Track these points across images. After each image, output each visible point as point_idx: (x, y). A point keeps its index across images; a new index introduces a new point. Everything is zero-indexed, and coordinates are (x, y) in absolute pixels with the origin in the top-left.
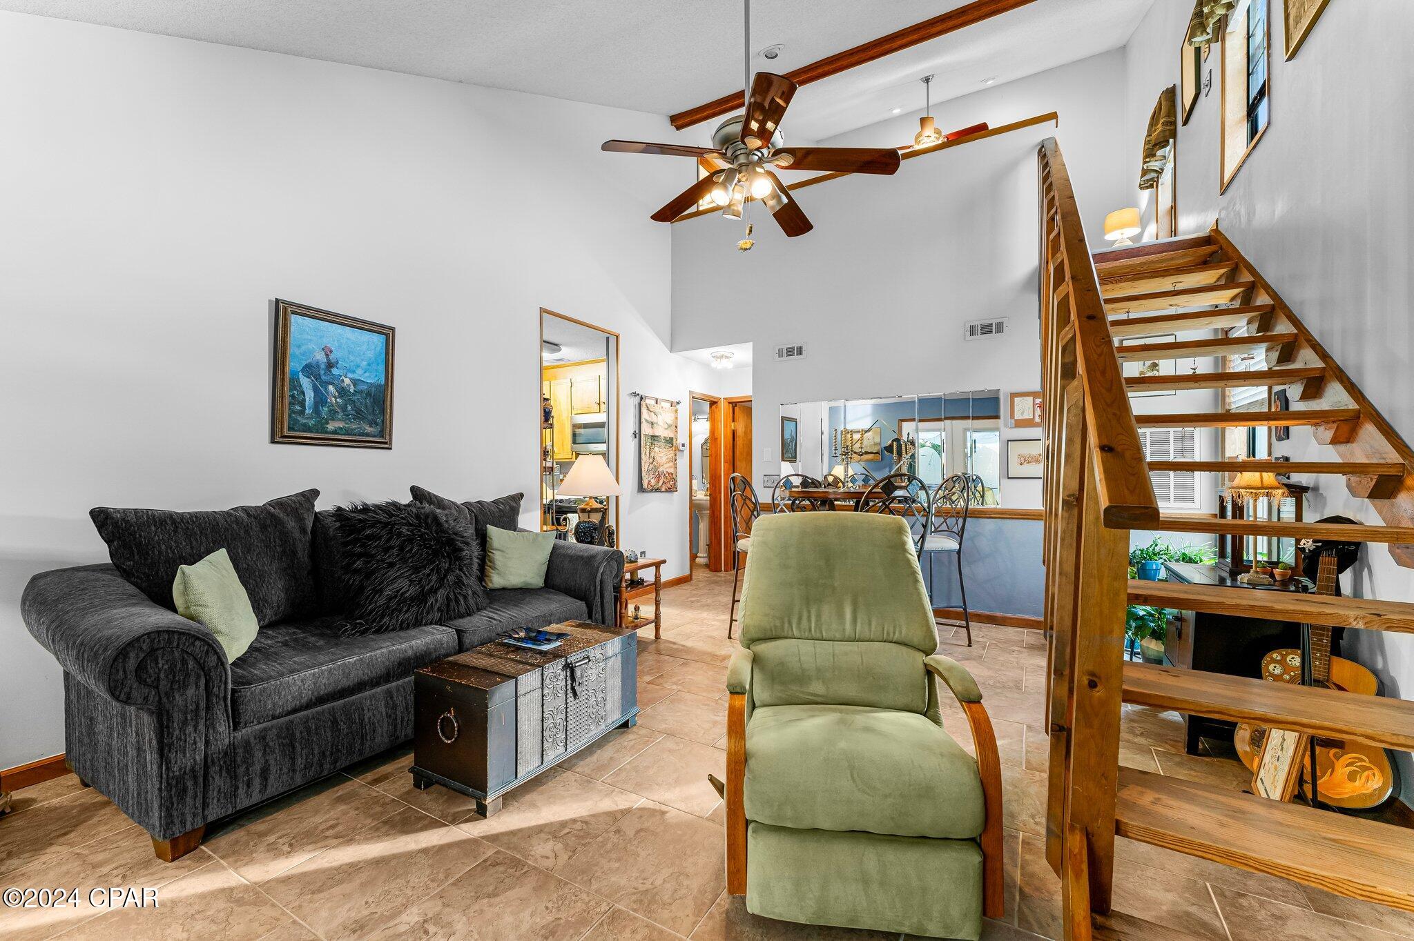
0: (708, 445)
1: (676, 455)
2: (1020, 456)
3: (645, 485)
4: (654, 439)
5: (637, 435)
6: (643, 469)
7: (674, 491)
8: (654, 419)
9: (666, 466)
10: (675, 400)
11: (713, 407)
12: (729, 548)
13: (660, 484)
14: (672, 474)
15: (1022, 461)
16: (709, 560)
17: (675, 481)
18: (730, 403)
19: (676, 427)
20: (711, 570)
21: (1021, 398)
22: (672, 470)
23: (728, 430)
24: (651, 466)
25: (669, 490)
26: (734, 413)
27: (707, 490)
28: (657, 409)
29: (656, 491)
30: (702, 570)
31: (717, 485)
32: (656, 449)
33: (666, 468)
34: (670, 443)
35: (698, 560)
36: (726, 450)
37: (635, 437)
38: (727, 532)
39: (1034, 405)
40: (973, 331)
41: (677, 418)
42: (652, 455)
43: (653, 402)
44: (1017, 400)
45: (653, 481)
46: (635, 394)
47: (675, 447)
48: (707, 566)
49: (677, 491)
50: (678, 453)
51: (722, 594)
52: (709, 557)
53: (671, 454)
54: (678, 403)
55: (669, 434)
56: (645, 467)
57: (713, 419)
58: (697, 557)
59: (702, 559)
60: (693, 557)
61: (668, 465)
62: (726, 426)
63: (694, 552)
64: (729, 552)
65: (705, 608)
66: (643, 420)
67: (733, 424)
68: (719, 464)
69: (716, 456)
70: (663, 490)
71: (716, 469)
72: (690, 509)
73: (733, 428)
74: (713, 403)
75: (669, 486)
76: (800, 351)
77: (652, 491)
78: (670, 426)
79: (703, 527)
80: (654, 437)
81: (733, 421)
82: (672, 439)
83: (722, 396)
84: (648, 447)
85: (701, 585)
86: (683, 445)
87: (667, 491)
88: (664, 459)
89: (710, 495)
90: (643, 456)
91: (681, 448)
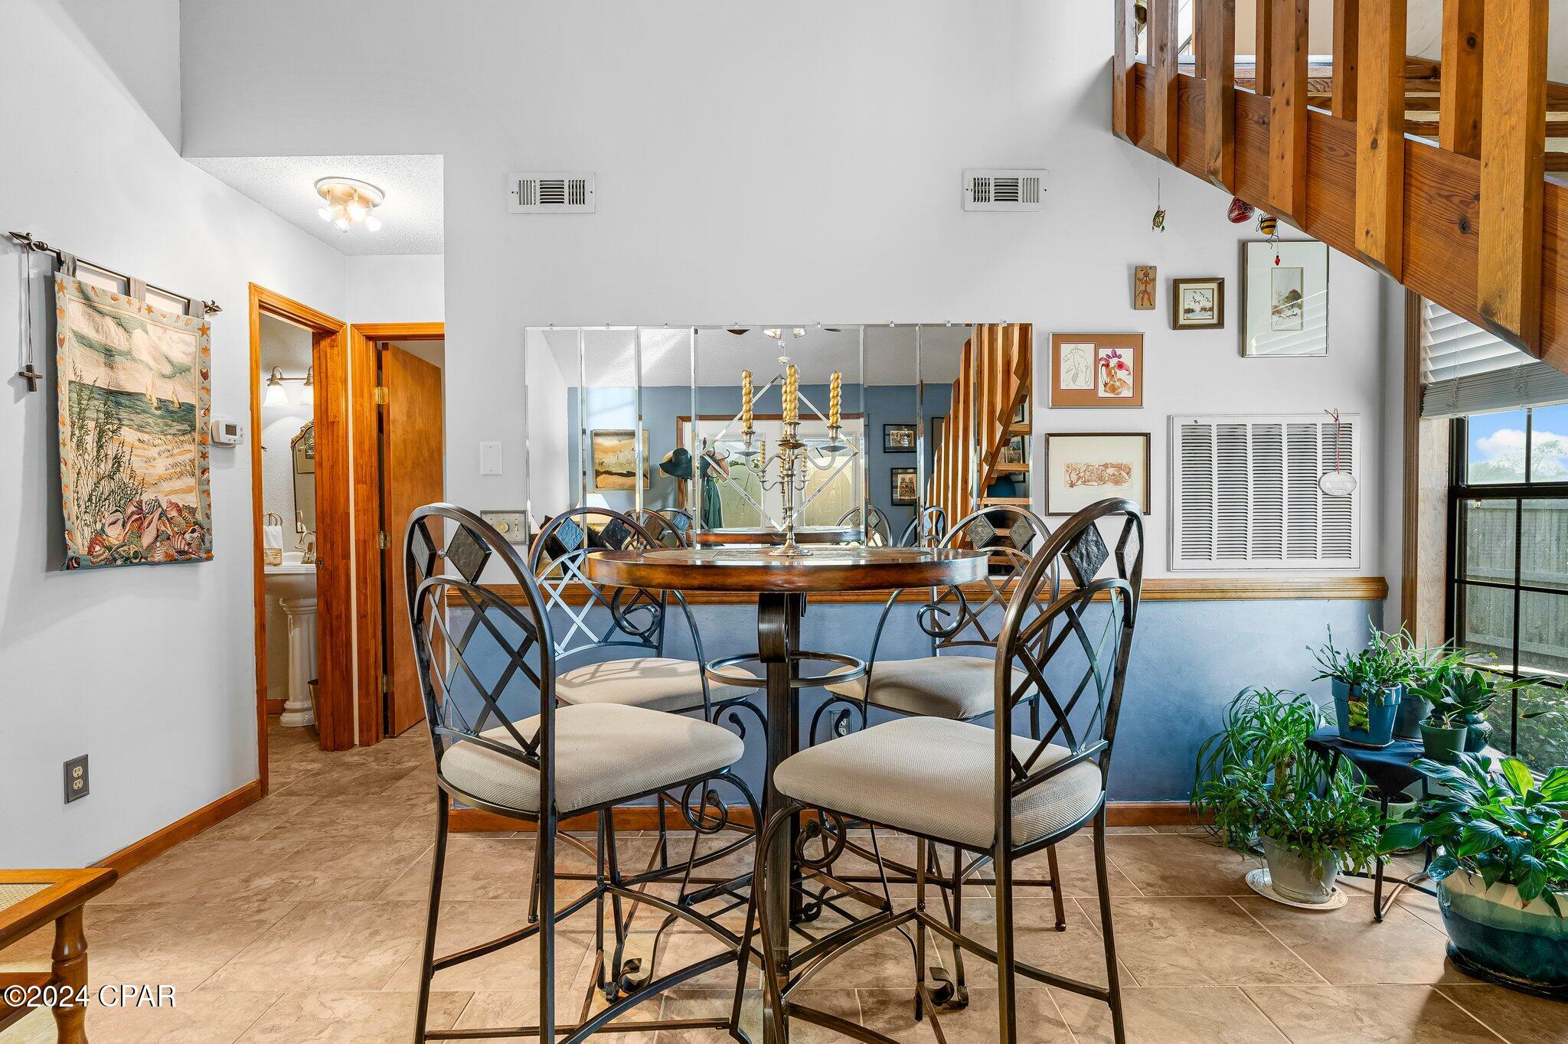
0: (312, 441)
1: (204, 456)
2: (1070, 469)
3: (79, 543)
4: (118, 404)
5: (41, 384)
6: (68, 495)
7: (200, 560)
8: (116, 338)
9: (166, 486)
10: (200, 295)
11: (325, 344)
12: (372, 688)
13: (147, 538)
14: (192, 511)
15: (1074, 477)
16: (318, 715)
17: (203, 530)
18: (369, 338)
19: (205, 376)
20: (324, 748)
21: (1073, 346)
22: (192, 500)
23: (367, 405)
24: (106, 486)
25: (182, 558)
26: (379, 366)
27: (310, 549)
28: (128, 308)
29: (128, 561)
30: (299, 748)
31: (338, 538)
32: (128, 434)
33: (180, 492)
34: (182, 420)
35: (287, 718)
36: (362, 451)
37: (31, 387)
38: (368, 651)
39: (1097, 360)
40: (980, 190)
41: (206, 350)
42: (111, 450)
43: (113, 287)
44: (1065, 348)
45: (114, 535)
46: (26, 243)
47: (203, 433)
48: (312, 732)
49: (210, 558)
50: (212, 451)
51: (364, 839)
52: (318, 709)
53: (189, 452)
54: (212, 309)
55: (180, 393)
56: (77, 486)
57: (322, 380)
58: (284, 710)
59: (297, 714)
60: (270, 710)
61: (179, 484)
62: (359, 394)
63: (273, 695)
64: (373, 698)
65: (312, 919)
66: (64, 330)
67: (377, 391)
68: (342, 486)
69: (332, 467)
70: (159, 556)
71: (333, 500)
72: (259, 604)
73: (377, 399)
74: (324, 333)
75: (183, 546)
76: (578, 193)
77: (110, 563)
78: (180, 371)
79: (301, 639)
80: (116, 398)
81: (379, 384)
82: (190, 409)
83: (349, 320)
84: (91, 425)
85: (297, 805)
86: (231, 430)
87: (171, 561)
88: (161, 466)
89: (319, 562)
90: (68, 452)
91: (224, 438)
